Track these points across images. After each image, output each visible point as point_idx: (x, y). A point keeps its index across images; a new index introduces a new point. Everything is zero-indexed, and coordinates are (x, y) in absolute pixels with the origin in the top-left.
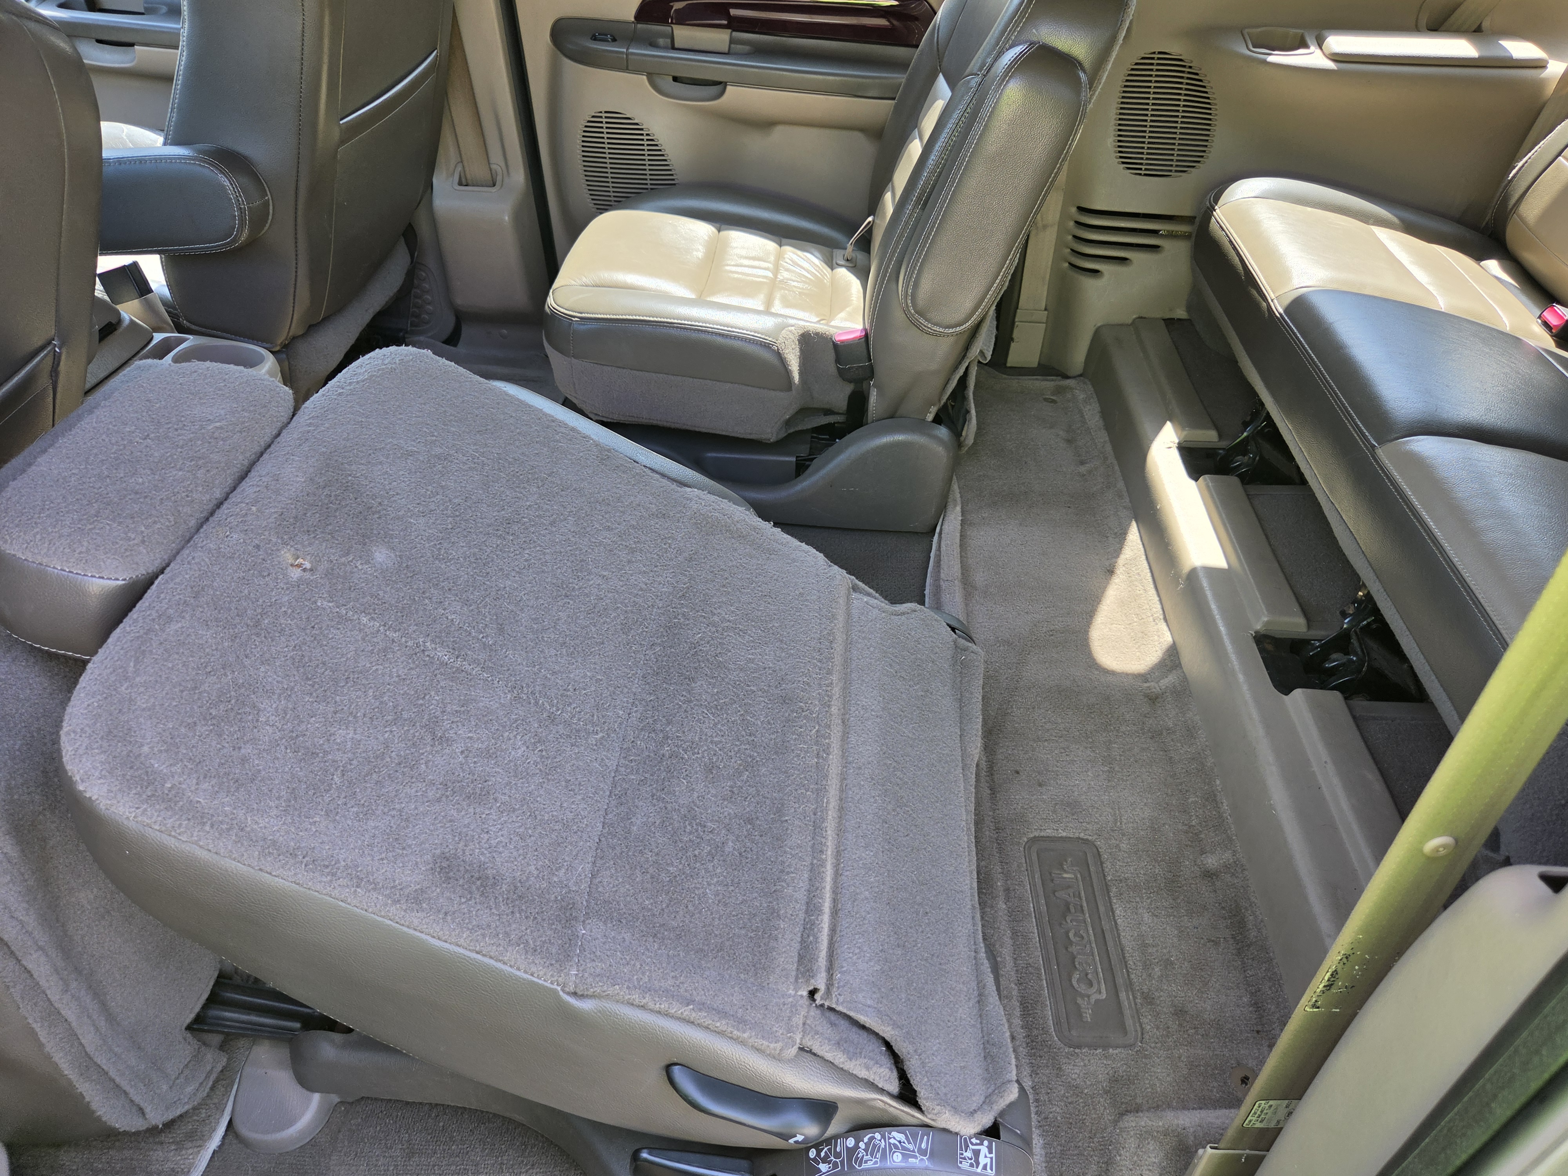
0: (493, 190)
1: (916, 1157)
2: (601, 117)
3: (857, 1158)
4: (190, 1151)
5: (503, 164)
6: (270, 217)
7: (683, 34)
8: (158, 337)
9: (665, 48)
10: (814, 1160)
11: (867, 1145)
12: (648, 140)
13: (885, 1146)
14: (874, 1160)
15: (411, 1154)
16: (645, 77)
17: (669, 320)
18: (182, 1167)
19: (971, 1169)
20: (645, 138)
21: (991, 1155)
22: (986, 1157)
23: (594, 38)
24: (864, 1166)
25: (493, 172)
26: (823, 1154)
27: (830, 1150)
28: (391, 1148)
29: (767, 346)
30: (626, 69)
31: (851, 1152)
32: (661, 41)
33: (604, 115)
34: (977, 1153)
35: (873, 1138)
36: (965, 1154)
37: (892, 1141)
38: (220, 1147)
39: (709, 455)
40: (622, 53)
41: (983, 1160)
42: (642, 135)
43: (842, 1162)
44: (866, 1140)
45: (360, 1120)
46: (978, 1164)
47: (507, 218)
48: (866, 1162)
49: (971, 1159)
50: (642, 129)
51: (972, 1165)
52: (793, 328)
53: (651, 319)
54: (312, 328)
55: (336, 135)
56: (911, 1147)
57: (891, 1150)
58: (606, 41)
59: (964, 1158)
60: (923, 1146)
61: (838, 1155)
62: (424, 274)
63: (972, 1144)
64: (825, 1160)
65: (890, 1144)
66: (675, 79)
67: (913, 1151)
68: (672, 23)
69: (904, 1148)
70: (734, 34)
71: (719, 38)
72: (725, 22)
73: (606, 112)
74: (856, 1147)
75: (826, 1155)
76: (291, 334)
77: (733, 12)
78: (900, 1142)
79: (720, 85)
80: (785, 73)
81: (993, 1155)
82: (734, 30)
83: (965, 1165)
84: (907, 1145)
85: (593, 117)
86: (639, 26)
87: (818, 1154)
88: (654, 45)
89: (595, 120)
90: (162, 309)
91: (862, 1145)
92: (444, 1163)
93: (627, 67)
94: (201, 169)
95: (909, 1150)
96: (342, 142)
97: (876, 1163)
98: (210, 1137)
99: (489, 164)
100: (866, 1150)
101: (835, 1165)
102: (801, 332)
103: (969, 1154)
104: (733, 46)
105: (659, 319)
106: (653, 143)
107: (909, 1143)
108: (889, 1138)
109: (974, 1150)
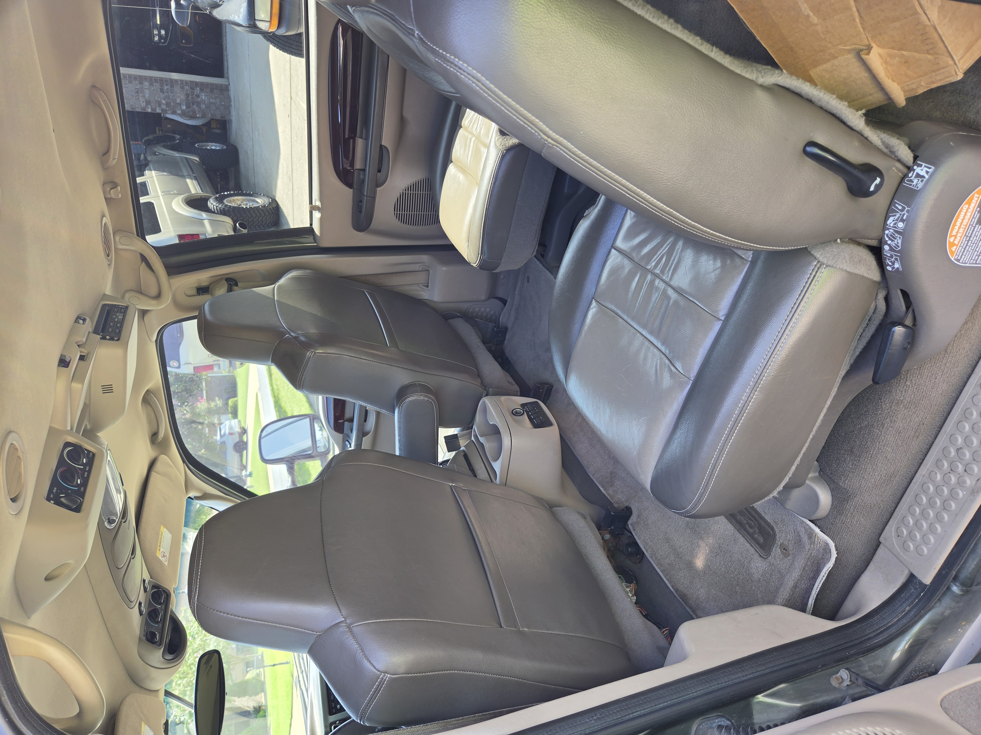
0: (431, 271)
1: (904, 214)
2: (397, 214)
3: (895, 247)
4: (816, 540)
5: (419, 265)
6: (426, 384)
7: (358, 165)
8: (473, 439)
9: (365, 175)
10: (893, 268)
11: (890, 239)
12: (408, 191)
13: (893, 230)
14: (898, 238)
15: (852, 452)
16: (378, 189)
17: (485, 210)
18: (823, 545)
19: (924, 182)
20: (407, 192)
21: (923, 166)
22: (922, 170)
23: (360, 211)
24: (900, 245)
25: (423, 270)
26: (890, 264)
27: (889, 259)
28: (845, 459)
29: (503, 156)
30: (374, 198)
31: (891, 249)
32: (362, 177)
33: (396, 212)
34: (918, 176)
35: (887, 235)
36: (915, 183)
37: (892, 225)
38: (819, 528)
39: (566, 190)
40: (366, 199)
41: (923, 173)
42: (405, 193)
43: (896, 255)
44: (887, 239)
45: (827, 468)
46: (924, 177)
47: (444, 268)
48: (898, 243)
49: (919, 180)
50: (403, 193)
51: (922, 181)
52: (496, 138)
53: (483, 219)
54: (479, 375)
55: (393, 349)
56: (898, 215)
57: (895, 227)
58: (361, 206)
59: (917, 184)
60: (900, 208)
61: (892, 256)
62: (471, 310)
63: (911, 177)
64: (893, 264)
65: (893, 227)
66: (379, 171)
67: (901, 214)
68: (353, 170)
69: (897, 220)
70: (358, 136)
71: (360, 143)
72: (351, 140)
73: (395, 211)
74: (889, 245)
75: (891, 262)
76: (480, 385)
77: (347, 136)
78: (894, 221)
79: (382, 147)
80: (375, 112)
81: (924, 164)
82: (356, 136)
83: (920, 185)
84: (896, 217)
85: (397, 217)
86: (355, 187)
87: (890, 266)
88: (363, 181)
89: (398, 217)
90: (465, 432)
91: (889, 242)
92: (862, 439)
93: (372, 197)
94: (403, 408)
95: (899, 217)
96: (397, 347)
97: (900, 238)
98: (813, 530)
99: (419, 271)
100: (892, 241)
101: (896, 259)
102: (499, 134)
103: (915, 181)
104: (363, 138)
105: (484, 215)
106: (409, 188)
107: (895, 215)
108: (890, 226)
109: (916, 177)
